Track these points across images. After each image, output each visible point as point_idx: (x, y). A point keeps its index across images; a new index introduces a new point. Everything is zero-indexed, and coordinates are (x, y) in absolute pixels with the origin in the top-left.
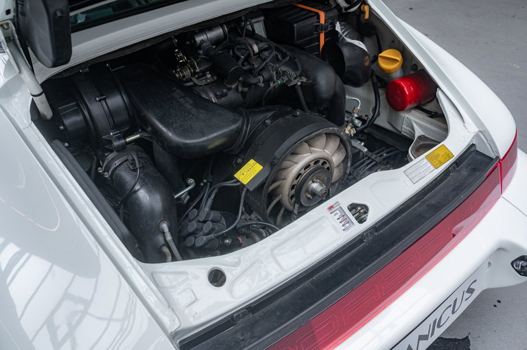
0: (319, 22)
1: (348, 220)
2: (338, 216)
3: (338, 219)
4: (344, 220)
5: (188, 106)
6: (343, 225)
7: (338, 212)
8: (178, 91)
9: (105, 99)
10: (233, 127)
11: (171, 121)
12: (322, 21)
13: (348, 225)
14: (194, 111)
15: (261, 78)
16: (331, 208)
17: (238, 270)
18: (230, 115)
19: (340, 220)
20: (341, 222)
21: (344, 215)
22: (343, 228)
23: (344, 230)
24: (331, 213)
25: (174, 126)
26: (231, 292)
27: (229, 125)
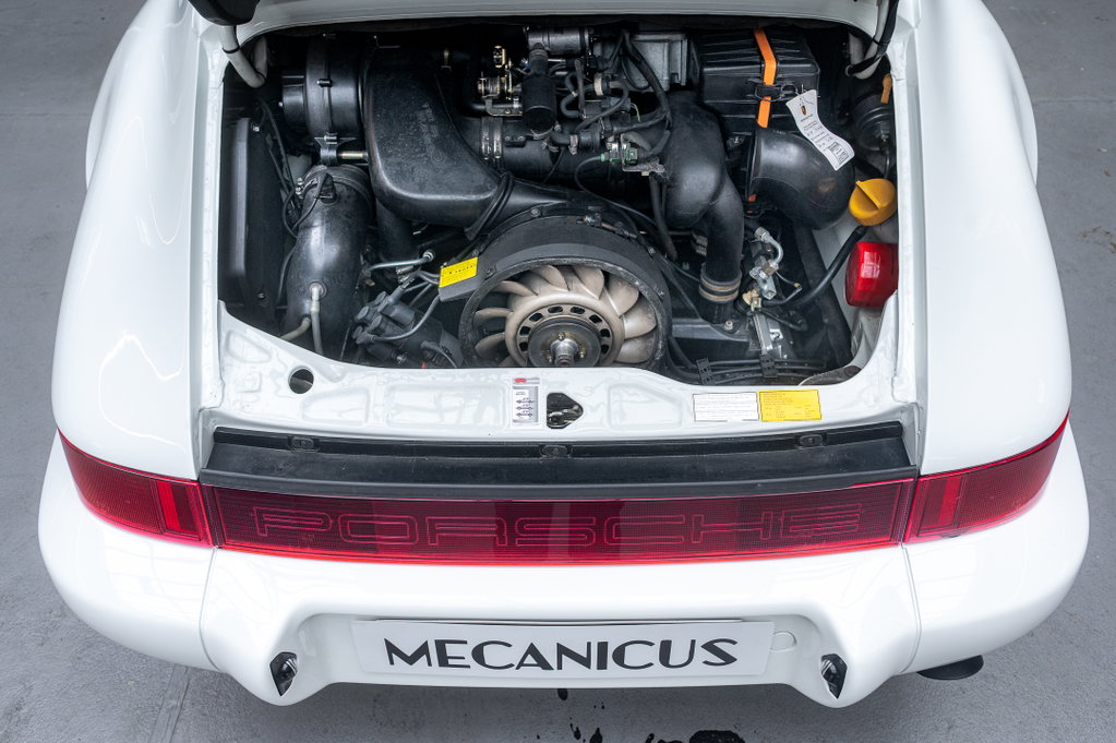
0: (761, 78)
1: (532, 411)
2: (521, 398)
3: (519, 402)
4: (528, 409)
5: (428, 139)
6: (519, 414)
7: (526, 391)
8: (429, 111)
9: (329, 86)
10: (474, 197)
11: (390, 151)
12: (769, 79)
13: (527, 417)
14: (431, 150)
15: (574, 140)
16: (519, 380)
17: (331, 387)
18: (480, 176)
19: (521, 405)
20: (519, 408)
21: (533, 401)
22: (517, 418)
23: (515, 421)
24: (515, 388)
25: (390, 160)
26: (304, 406)
27: (468, 193)
